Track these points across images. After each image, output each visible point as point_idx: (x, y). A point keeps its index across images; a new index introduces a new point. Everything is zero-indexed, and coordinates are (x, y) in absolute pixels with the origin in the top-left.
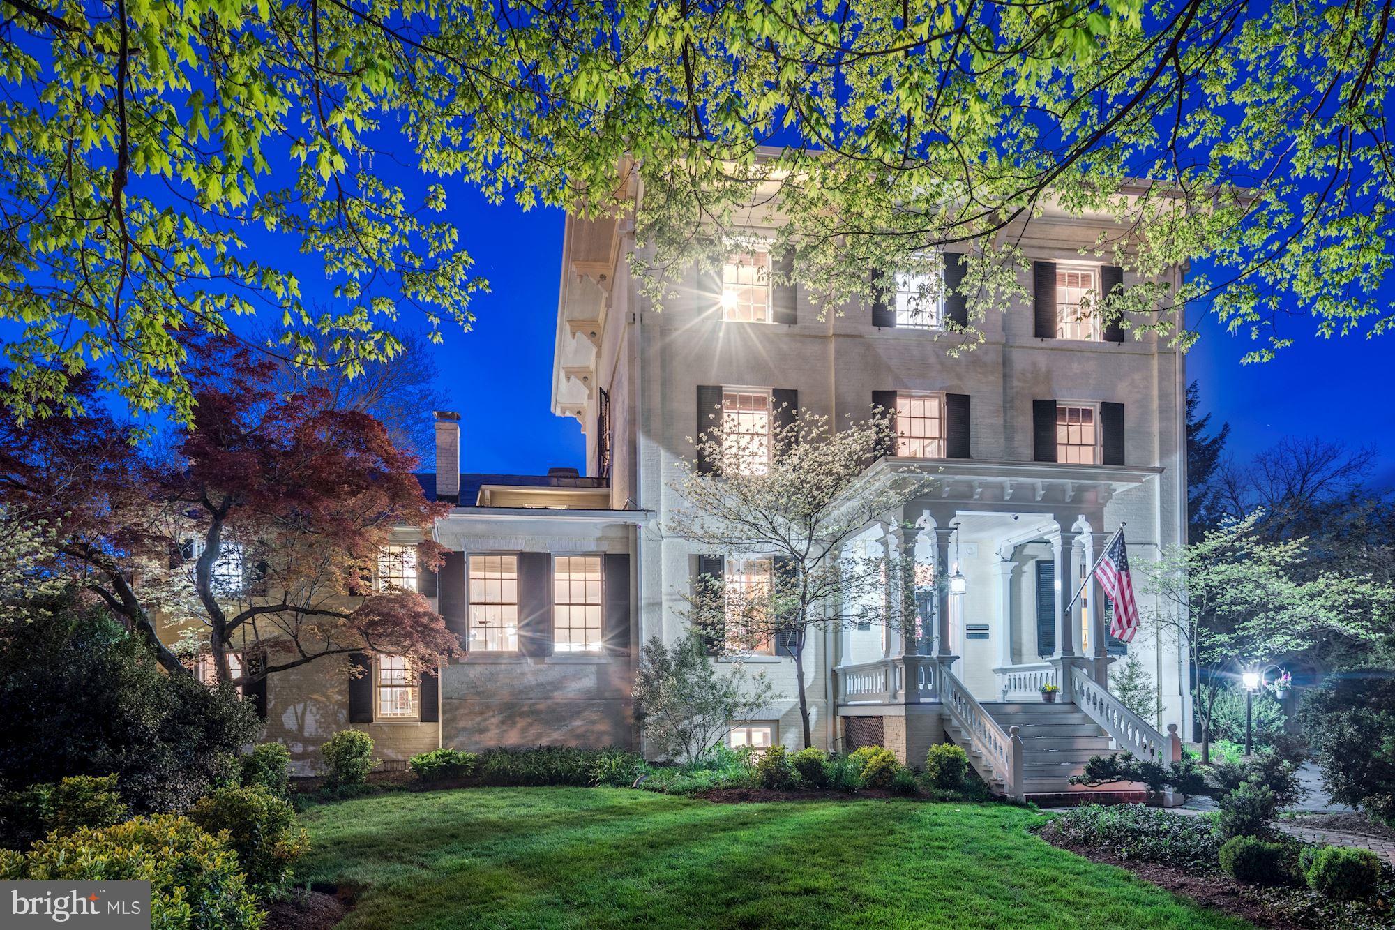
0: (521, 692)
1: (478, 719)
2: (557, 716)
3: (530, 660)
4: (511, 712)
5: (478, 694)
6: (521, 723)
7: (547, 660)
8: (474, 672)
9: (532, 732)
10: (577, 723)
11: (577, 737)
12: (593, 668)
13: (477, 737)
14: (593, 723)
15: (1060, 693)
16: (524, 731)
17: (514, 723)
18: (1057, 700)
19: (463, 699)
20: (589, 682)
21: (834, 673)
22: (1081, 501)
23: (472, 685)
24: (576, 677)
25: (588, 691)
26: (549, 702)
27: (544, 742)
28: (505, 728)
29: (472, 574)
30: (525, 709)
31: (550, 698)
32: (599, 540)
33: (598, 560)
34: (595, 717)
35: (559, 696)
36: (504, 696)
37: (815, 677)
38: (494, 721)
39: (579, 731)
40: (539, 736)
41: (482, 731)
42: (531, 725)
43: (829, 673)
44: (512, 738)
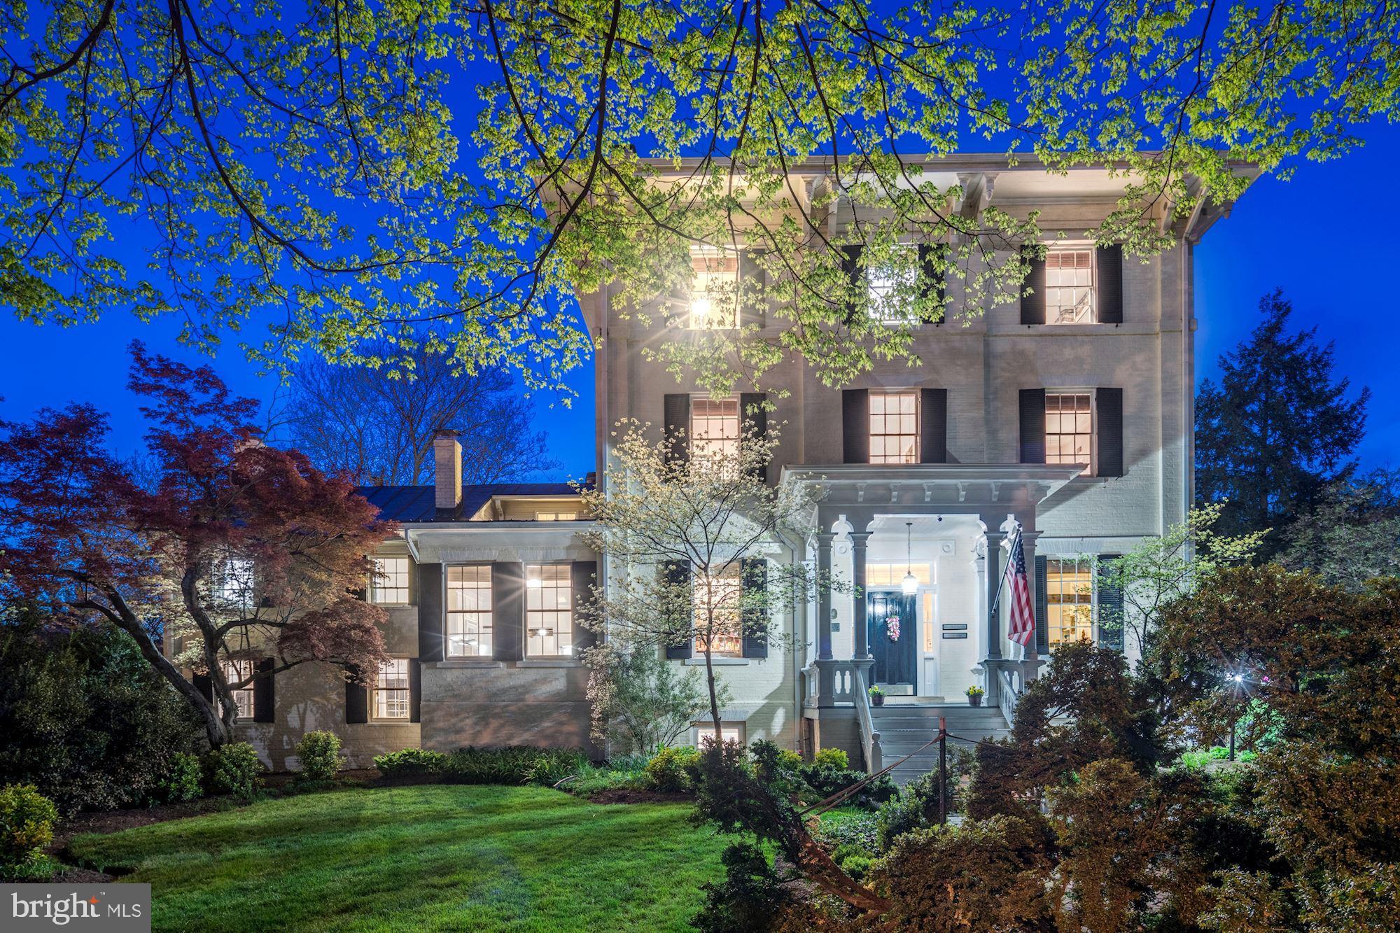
0: (495, 695)
1: (453, 720)
2: (529, 716)
3: (502, 664)
4: (484, 713)
5: (455, 696)
6: (494, 723)
7: (519, 664)
8: (450, 676)
9: (504, 732)
10: (547, 724)
11: (547, 737)
12: (562, 672)
13: (452, 737)
14: (562, 723)
15: (985, 697)
16: (496, 731)
17: (487, 724)
18: (984, 703)
19: (441, 701)
20: (558, 684)
21: (802, 674)
22: (1010, 500)
23: (449, 688)
24: (545, 680)
25: (558, 694)
26: (520, 704)
27: (515, 742)
28: (478, 728)
29: (451, 584)
30: (497, 711)
31: (523, 700)
32: (568, 548)
33: (569, 567)
34: (564, 719)
35: (530, 699)
36: (480, 699)
37: (784, 679)
38: (468, 721)
39: (548, 732)
40: (510, 737)
41: (458, 731)
42: (502, 726)
43: (797, 675)
44: (485, 739)
